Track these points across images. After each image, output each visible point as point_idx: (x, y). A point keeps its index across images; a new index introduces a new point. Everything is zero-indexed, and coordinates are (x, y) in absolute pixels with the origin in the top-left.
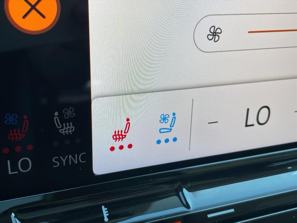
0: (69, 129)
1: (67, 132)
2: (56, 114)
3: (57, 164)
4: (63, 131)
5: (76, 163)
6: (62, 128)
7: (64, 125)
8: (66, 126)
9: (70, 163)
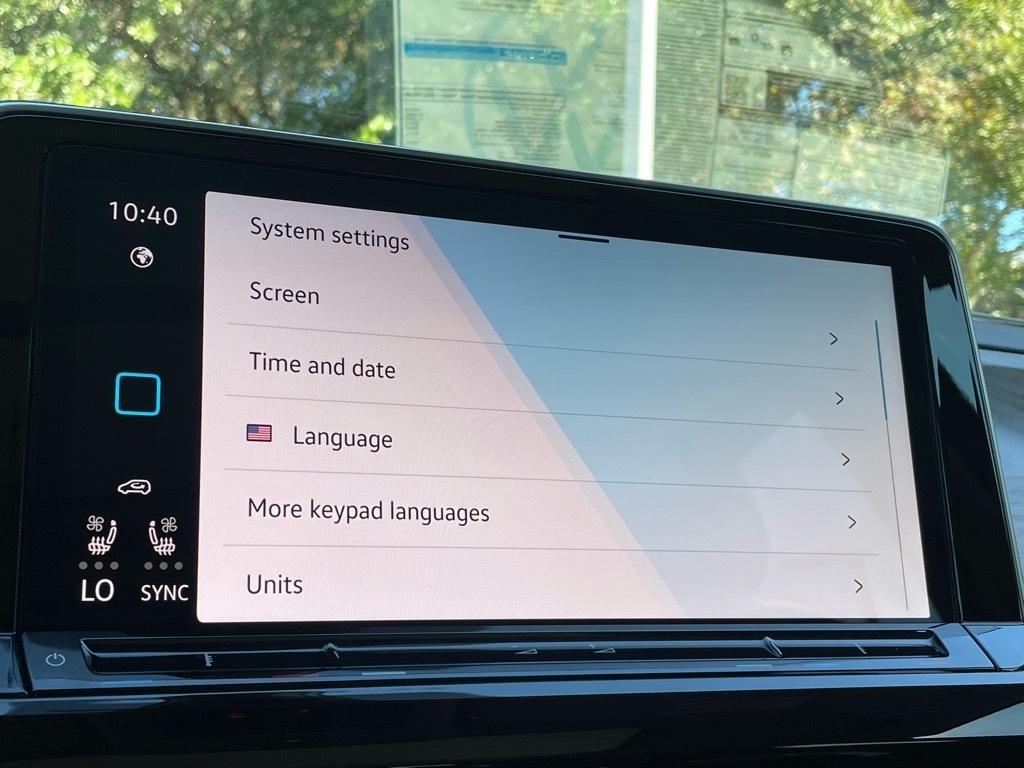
0: (167, 548)
1: (164, 551)
2: (153, 523)
3: (146, 596)
4: (158, 549)
5: (174, 598)
6: (159, 544)
7: (162, 540)
8: (164, 543)
9: (165, 599)
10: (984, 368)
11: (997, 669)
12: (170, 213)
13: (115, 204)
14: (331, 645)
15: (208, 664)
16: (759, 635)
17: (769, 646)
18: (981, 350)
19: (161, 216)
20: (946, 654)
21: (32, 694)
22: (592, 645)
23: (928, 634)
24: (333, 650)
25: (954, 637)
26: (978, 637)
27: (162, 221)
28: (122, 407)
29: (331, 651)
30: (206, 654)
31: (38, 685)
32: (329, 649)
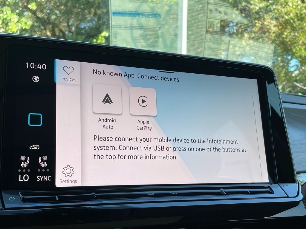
0: (44, 165)
1: (44, 166)
2: (40, 158)
3: (38, 179)
4: (42, 166)
5: (47, 180)
6: (42, 164)
8: (43, 164)
9: (44, 180)
10: (284, 108)
11: (288, 197)
12: (44, 66)
13: (28, 63)
14: (93, 193)
15: (57, 199)
16: (219, 188)
17: (222, 191)
18: (283, 103)
19: (41, 67)
20: (273, 193)
21: (5, 209)
22: (170, 192)
23: (268, 187)
24: (94, 194)
25: (276, 188)
26: (283, 188)
27: (42, 68)
28: (30, 124)
29: (93, 195)
30: (56, 196)
31: (7, 206)
32: (93, 194)
